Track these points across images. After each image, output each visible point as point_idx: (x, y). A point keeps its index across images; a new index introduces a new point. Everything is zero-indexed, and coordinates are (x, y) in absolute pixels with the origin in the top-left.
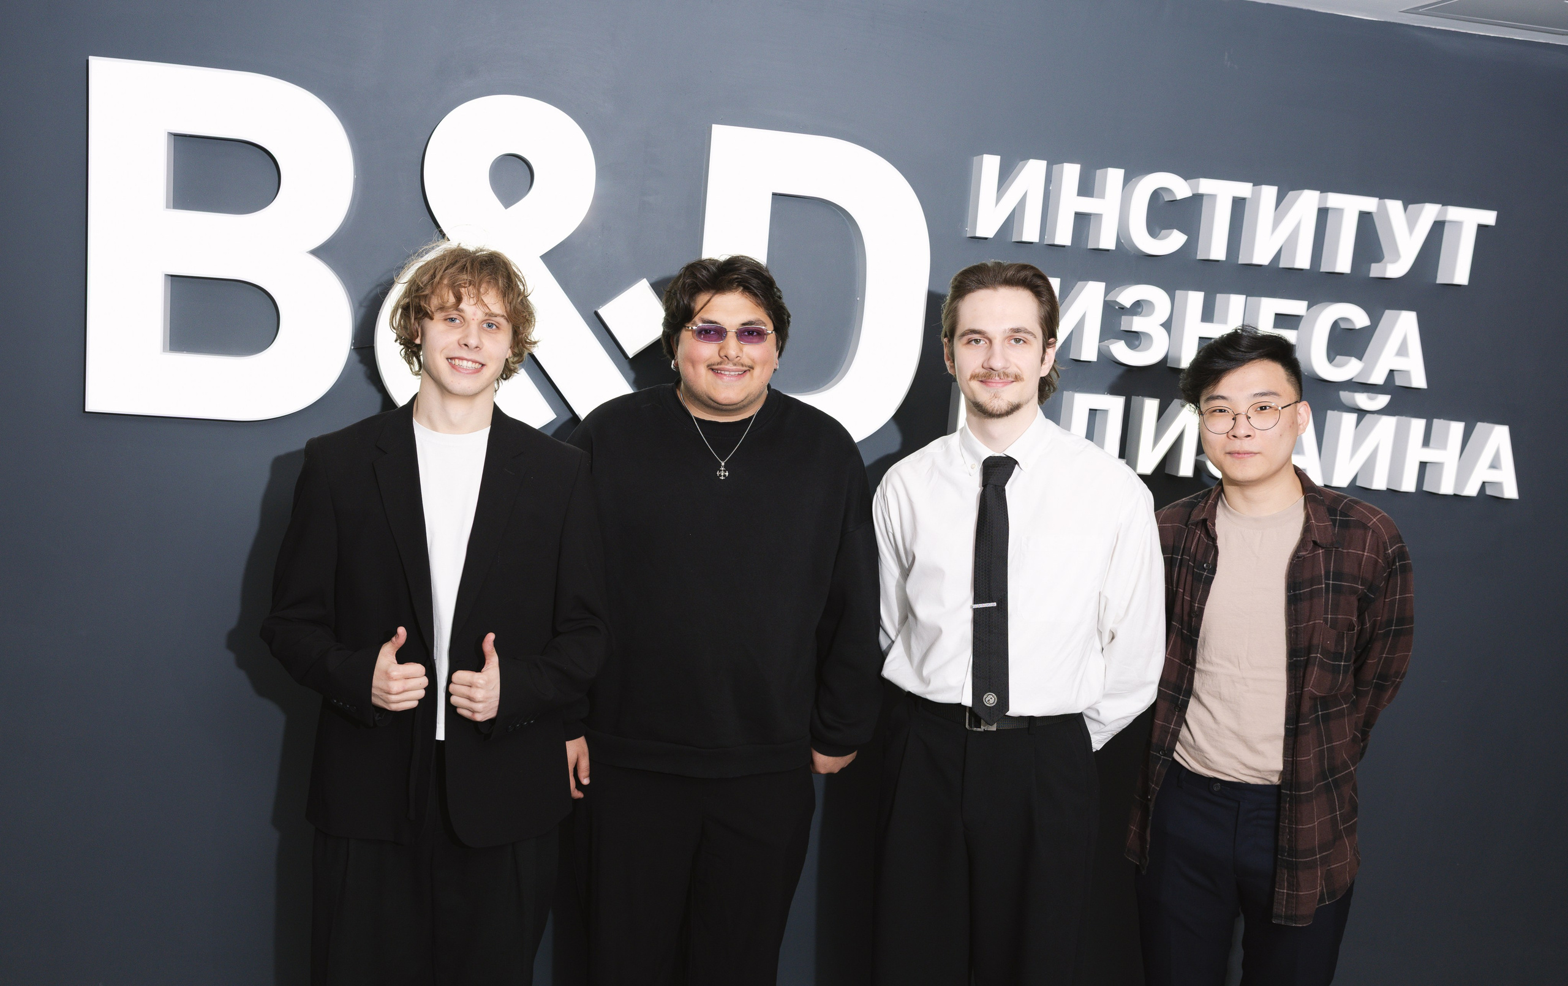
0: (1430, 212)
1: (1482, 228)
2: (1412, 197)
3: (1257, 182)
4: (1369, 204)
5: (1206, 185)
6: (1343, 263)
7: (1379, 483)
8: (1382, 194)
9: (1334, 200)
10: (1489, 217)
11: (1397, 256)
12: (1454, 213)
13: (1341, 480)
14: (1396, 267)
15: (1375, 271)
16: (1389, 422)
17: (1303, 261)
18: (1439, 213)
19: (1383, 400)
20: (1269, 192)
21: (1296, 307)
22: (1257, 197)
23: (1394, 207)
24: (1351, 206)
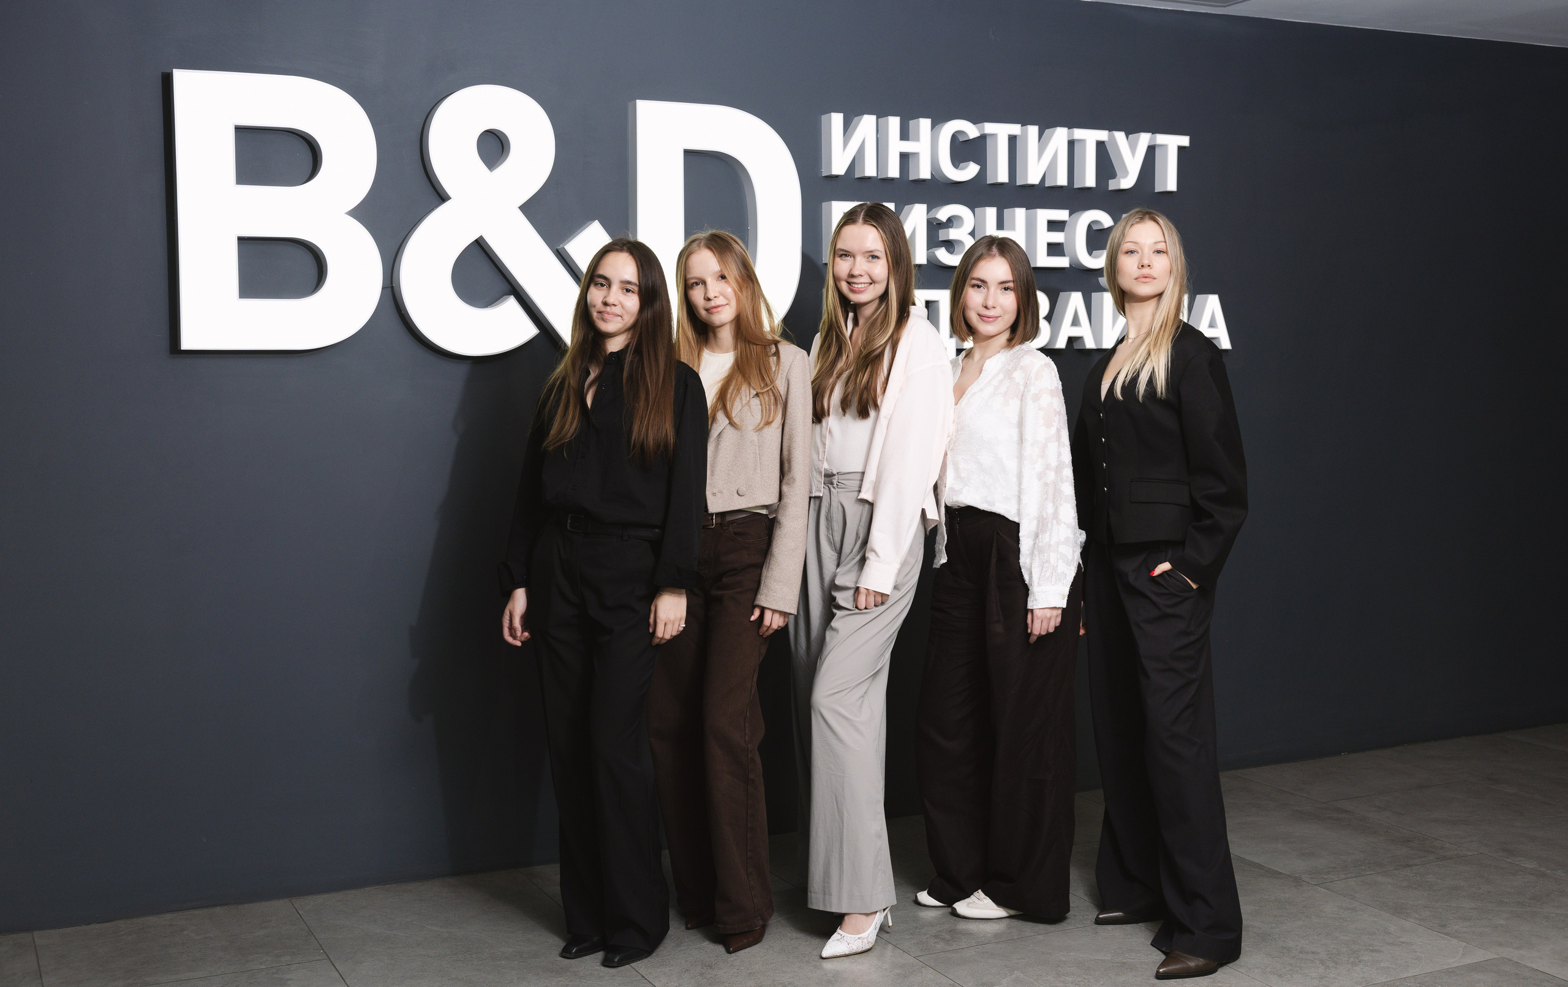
0: (1144, 139)
1: (1181, 149)
2: (1131, 130)
3: (1024, 123)
4: (1103, 135)
5: (989, 128)
6: (1090, 181)
8: (1111, 129)
9: (1079, 133)
10: (1185, 141)
11: (1126, 173)
12: (1161, 139)
13: (1108, 342)
14: (1127, 182)
15: (1112, 185)
17: (1062, 180)
18: (1151, 139)
20: (1033, 130)
21: (1062, 215)
22: (1025, 135)
23: (1120, 136)
24: (1090, 137)
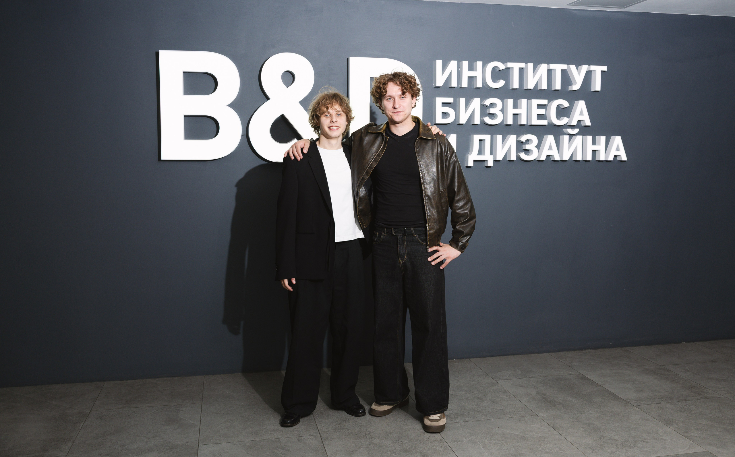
0: (585, 68)
1: (603, 72)
2: (578, 65)
3: (527, 62)
4: (564, 67)
5: (510, 65)
6: (558, 87)
7: (579, 158)
8: (568, 62)
9: (552, 66)
10: (605, 68)
11: (576, 83)
12: (593, 68)
13: (566, 158)
14: (576, 87)
15: (569, 88)
16: (579, 138)
17: (545, 87)
18: (588, 68)
19: (577, 131)
20: (531, 65)
21: (544, 102)
22: (527, 67)
23: (573, 67)
24: (558, 68)
